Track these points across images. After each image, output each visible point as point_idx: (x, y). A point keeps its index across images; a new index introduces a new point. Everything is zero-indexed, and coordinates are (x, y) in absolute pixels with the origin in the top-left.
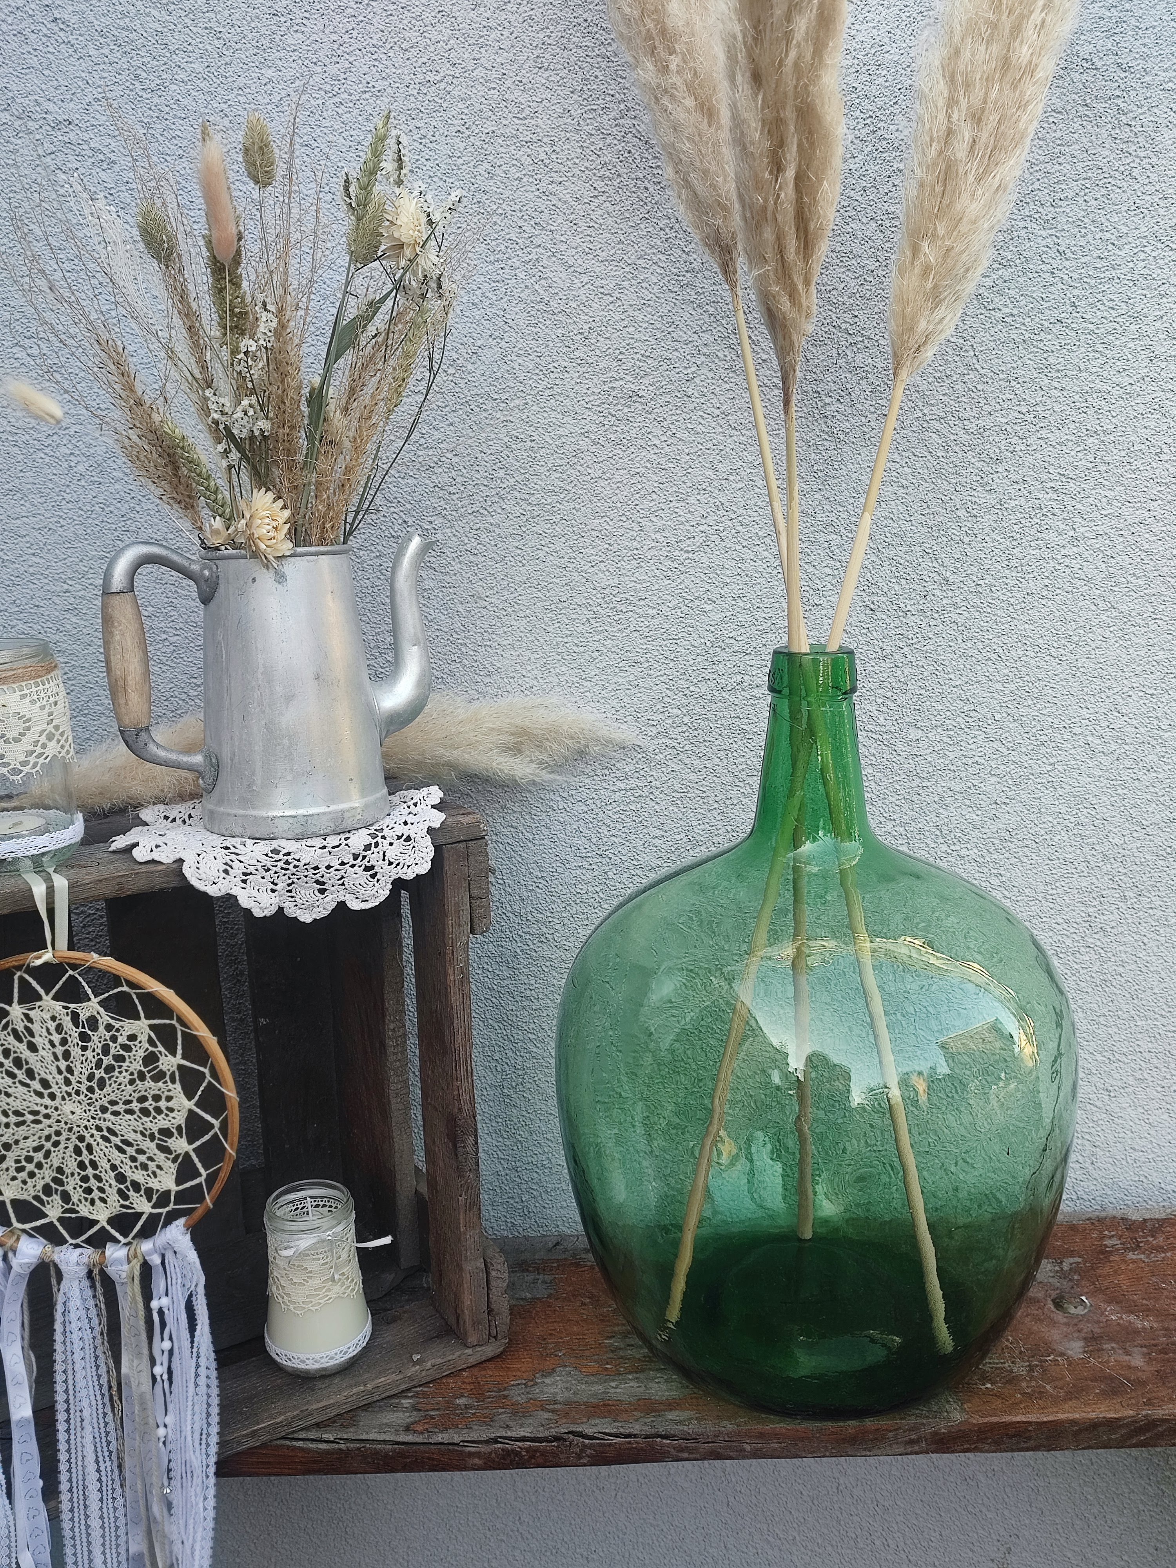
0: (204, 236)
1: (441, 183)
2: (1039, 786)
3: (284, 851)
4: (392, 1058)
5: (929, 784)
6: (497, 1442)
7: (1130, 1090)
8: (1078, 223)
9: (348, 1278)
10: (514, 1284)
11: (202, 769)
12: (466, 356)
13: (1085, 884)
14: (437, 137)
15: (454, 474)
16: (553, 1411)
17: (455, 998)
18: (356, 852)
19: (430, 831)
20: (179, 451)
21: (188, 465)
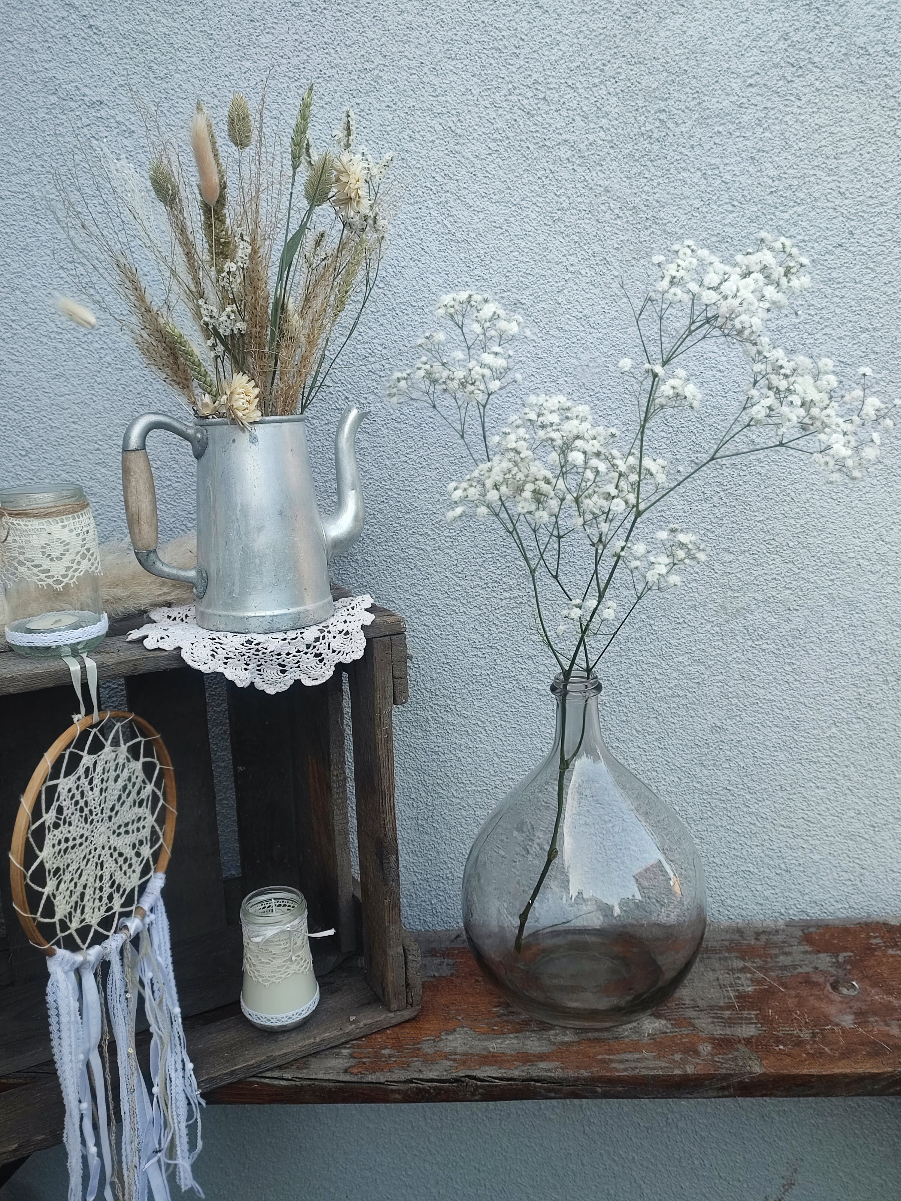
0: (198, 185)
1: (375, 145)
2: (822, 597)
3: (255, 642)
4: (335, 796)
5: (738, 595)
6: (412, 1082)
7: (890, 826)
8: (854, 171)
9: (302, 959)
10: (425, 965)
11: (195, 581)
12: (393, 274)
13: (857, 671)
14: (372, 111)
15: (383, 362)
16: (454, 1060)
17: (382, 752)
18: (308, 643)
19: (363, 627)
20: (178, 346)
21: (185, 356)
